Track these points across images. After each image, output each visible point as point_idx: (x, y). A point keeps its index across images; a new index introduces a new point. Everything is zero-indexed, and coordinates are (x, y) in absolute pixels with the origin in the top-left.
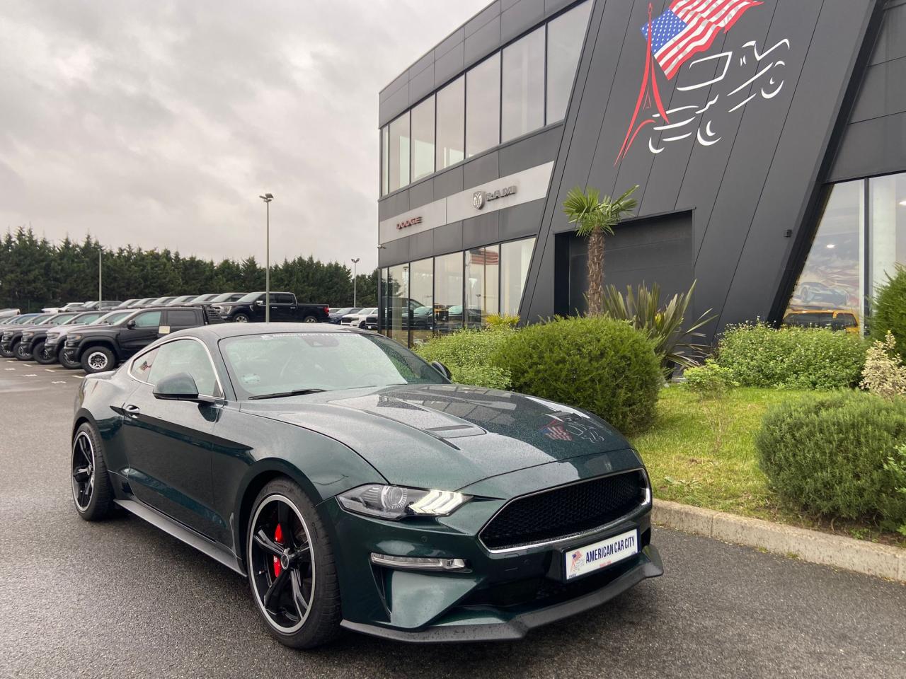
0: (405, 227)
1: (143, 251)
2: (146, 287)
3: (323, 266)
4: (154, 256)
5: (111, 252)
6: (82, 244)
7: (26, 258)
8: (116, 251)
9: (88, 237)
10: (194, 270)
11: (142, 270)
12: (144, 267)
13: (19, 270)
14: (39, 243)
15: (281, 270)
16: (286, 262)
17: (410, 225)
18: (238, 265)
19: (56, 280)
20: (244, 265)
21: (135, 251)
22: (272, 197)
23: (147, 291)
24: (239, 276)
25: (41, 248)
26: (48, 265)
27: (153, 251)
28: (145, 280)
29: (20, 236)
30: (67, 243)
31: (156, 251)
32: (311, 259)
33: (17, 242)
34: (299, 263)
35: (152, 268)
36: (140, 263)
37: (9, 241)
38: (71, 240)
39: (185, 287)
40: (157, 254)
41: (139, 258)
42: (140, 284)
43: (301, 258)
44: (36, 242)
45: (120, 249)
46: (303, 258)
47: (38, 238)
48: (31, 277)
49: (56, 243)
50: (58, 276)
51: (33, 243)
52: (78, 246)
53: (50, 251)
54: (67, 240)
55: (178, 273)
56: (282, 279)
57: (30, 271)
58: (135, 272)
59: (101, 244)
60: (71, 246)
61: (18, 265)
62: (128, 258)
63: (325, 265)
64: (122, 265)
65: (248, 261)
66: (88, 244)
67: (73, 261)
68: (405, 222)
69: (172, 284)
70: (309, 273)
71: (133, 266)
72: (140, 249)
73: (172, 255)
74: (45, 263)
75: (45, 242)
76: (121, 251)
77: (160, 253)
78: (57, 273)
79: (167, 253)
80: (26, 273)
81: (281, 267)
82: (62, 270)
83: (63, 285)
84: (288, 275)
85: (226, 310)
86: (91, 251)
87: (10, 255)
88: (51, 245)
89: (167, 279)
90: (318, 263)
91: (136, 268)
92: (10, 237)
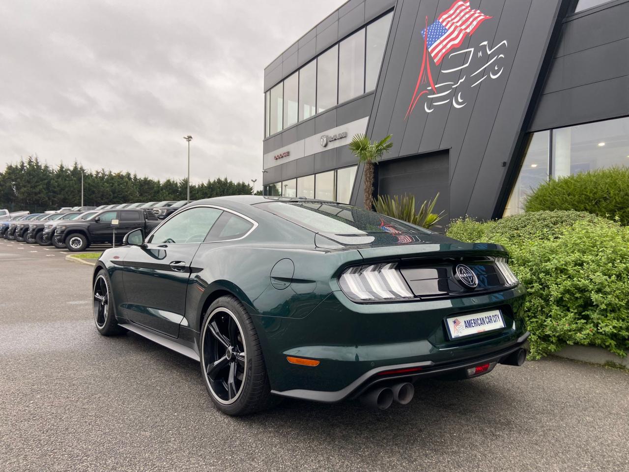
0: (279, 158)
1: (112, 173)
2: (114, 198)
3: (234, 184)
4: (120, 177)
5: (91, 174)
6: (72, 168)
7: (34, 177)
8: (94, 173)
9: (76, 164)
10: (146, 187)
11: (112, 186)
12: (113, 184)
13: (29, 185)
14: (43, 168)
15: (205, 187)
16: (209, 182)
17: (282, 157)
18: (177, 183)
19: (54, 192)
20: (180, 183)
21: (107, 173)
22: (192, 138)
23: (115, 200)
24: (177, 191)
25: (44, 170)
26: (49, 183)
27: (119, 174)
28: (114, 192)
29: (30, 162)
30: (62, 167)
31: (121, 174)
32: (226, 179)
33: (28, 166)
34: (218, 182)
35: (118, 185)
36: (110, 181)
37: (22, 166)
38: (64, 165)
39: (141, 198)
40: (122, 175)
41: (110, 178)
42: (110, 195)
43: (219, 178)
44: (41, 166)
45: (97, 172)
46: (220, 179)
47: (42, 164)
48: (37, 190)
49: (54, 167)
50: (55, 190)
51: (39, 167)
52: (69, 170)
53: (50, 173)
54: (61, 165)
55: (136, 188)
56: (206, 193)
57: (36, 186)
58: (107, 187)
59: (84, 168)
60: (64, 169)
61: (29, 182)
62: (102, 178)
63: (236, 184)
64: (98, 183)
65: (183, 180)
66: (76, 168)
67: (65, 180)
68: (279, 155)
69: (132, 196)
70: (224, 189)
71: (106, 184)
72: (111, 172)
73: (132, 176)
74: (46, 181)
75: (46, 167)
76: (98, 173)
77: (124, 175)
78: (54, 187)
79: (129, 175)
80: (35, 187)
81: (206, 185)
82: (58, 186)
83: (59, 196)
84: (210, 190)
85: (163, 212)
86: (77, 173)
87: (23, 175)
88: (51, 169)
89: (129, 192)
90: (231, 183)
91: (108, 185)
92: (23, 163)
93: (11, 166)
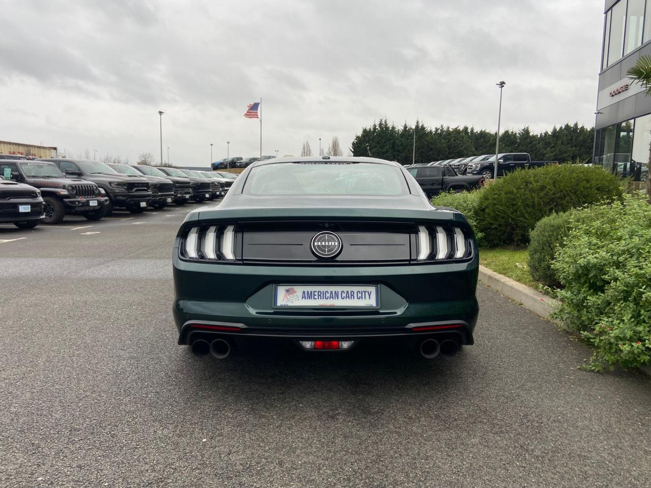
0: (616, 94)
1: (450, 129)
2: (449, 153)
3: (587, 130)
4: (456, 131)
5: (431, 131)
6: (414, 127)
7: (382, 138)
8: (434, 130)
9: (418, 122)
10: (482, 140)
11: (448, 142)
12: (450, 139)
13: (378, 146)
14: (390, 129)
15: (549, 135)
16: (555, 130)
17: (620, 92)
18: (516, 134)
19: (399, 151)
20: (519, 134)
21: (445, 129)
22: (505, 83)
23: (450, 156)
24: (515, 142)
25: (391, 131)
26: (394, 143)
27: (456, 129)
28: (449, 148)
29: (381, 124)
30: (405, 127)
31: (459, 128)
32: (576, 125)
33: (379, 129)
34: (565, 129)
35: (455, 140)
36: (447, 137)
37: (375, 129)
38: (407, 124)
39: (476, 152)
40: (459, 130)
41: (447, 134)
42: (446, 151)
43: (567, 124)
44: (388, 128)
45: (436, 128)
46: (569, 124)
47: (390, 125)
48: (385, 150)
49: (400, 128)
50: (399, 149)
51: (387, 128)
52: (411, 129)
53: (396, 133)
54: (405, 125)
55: (471, 143)
56: (549, 142)
57: (384, 146)
58: (444, 143)
59: (425, 126)
60: (407, 129)
61: (378, 143)
62: (440, 135)
63: (589, 130)
64: (436, 139)
65: (523, 130)
66: (417, 127)
67: (408, 139)
68: (616, 91)
69: (466, 150)
70: (572, 137)
71: (443, 140)
72: (448, 128)
73: (469, 130)
74: (392, 141)
75: (393, 128)
76: (437, 130)
77: (461, 129)
78: (398, 147)
79: (466, 129)
80: (382, 147)
81: (550, 134)
82: (402, 145)
83: (402, 154)
84: (555, 139)
86: (420, 131)
87: (375, 137)
88: (397, 129)
89: (463, 147)
90: (582, 128)
91: (444, 141)
92: (376, 126)
93: (366, 130)
